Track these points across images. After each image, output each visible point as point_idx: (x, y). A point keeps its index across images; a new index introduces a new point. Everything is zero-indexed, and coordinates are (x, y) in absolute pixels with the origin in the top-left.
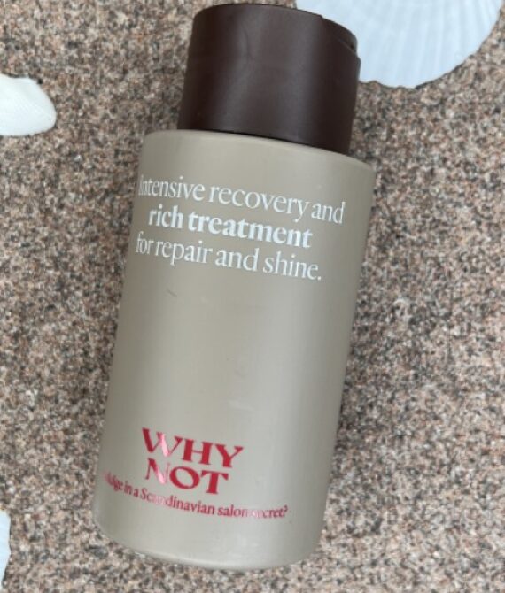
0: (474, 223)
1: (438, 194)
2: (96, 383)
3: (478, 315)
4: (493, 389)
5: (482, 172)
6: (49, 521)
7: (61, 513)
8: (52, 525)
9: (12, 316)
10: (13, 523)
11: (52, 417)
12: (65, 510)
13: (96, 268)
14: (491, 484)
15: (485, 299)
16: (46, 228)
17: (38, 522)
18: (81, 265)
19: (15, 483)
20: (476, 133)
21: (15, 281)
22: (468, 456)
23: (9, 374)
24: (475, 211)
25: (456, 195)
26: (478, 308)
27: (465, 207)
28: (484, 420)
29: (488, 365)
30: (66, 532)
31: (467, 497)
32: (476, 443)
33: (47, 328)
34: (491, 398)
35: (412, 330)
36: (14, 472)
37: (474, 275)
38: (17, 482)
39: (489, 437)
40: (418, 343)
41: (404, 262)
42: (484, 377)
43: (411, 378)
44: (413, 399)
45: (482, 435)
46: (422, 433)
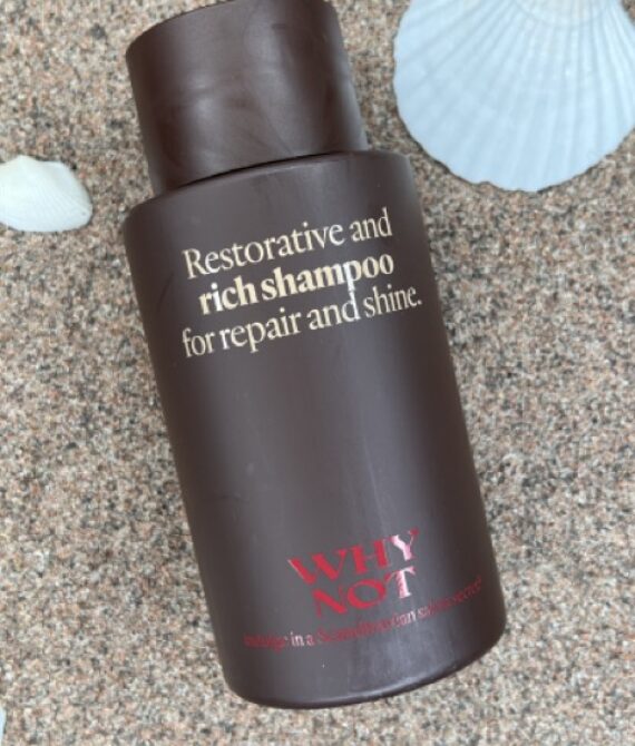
0: (607, 361)
1: (563, 324)
2: (123, 544)
3: (610, 478)
4: (627, 574)
5: (619, 299)
6: (54, 719)
7: (71, 708)
8: (57, 723)
9: (22, 455)
10: (9, 719)
11: (65, 585)
12: (76, 705)
13: (131, 399)
14: (621, 697)
15: (619, 459)
16: (71, 348)
17: (41, 720)
18: (112, 395)
19: (13, 668)
20: (612, 250)
21: (30, 411)
22: (594, 659)
23: (14, 529)
24: (609, 346)
25: (585, 325)
26: (610, 469)
27: (597, 342)
28: (614, 613)
29: (622, 543)
30: (75, 733)
31: (589, 713)
32: (604, 642)
33: (65, 471)
34: (624, 586)
35: (526, 494)
36: (13, 653)
37: (605, 427)
38: (17, 666)
39: (620, 636)
40: (532, 511)
41: (517, 407)
42: (616, 559)
43: (523, 555)
44: (525, 583)
45: (612, 632)
46: (534, 627)
